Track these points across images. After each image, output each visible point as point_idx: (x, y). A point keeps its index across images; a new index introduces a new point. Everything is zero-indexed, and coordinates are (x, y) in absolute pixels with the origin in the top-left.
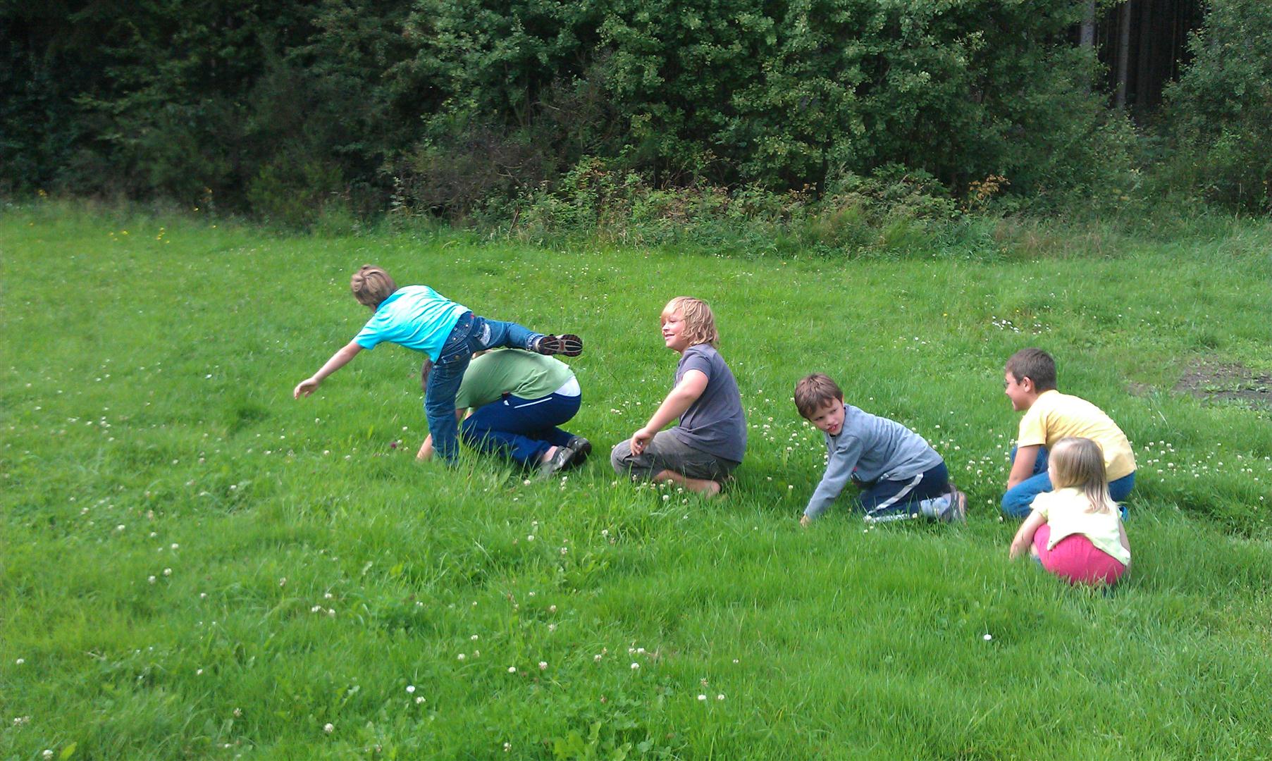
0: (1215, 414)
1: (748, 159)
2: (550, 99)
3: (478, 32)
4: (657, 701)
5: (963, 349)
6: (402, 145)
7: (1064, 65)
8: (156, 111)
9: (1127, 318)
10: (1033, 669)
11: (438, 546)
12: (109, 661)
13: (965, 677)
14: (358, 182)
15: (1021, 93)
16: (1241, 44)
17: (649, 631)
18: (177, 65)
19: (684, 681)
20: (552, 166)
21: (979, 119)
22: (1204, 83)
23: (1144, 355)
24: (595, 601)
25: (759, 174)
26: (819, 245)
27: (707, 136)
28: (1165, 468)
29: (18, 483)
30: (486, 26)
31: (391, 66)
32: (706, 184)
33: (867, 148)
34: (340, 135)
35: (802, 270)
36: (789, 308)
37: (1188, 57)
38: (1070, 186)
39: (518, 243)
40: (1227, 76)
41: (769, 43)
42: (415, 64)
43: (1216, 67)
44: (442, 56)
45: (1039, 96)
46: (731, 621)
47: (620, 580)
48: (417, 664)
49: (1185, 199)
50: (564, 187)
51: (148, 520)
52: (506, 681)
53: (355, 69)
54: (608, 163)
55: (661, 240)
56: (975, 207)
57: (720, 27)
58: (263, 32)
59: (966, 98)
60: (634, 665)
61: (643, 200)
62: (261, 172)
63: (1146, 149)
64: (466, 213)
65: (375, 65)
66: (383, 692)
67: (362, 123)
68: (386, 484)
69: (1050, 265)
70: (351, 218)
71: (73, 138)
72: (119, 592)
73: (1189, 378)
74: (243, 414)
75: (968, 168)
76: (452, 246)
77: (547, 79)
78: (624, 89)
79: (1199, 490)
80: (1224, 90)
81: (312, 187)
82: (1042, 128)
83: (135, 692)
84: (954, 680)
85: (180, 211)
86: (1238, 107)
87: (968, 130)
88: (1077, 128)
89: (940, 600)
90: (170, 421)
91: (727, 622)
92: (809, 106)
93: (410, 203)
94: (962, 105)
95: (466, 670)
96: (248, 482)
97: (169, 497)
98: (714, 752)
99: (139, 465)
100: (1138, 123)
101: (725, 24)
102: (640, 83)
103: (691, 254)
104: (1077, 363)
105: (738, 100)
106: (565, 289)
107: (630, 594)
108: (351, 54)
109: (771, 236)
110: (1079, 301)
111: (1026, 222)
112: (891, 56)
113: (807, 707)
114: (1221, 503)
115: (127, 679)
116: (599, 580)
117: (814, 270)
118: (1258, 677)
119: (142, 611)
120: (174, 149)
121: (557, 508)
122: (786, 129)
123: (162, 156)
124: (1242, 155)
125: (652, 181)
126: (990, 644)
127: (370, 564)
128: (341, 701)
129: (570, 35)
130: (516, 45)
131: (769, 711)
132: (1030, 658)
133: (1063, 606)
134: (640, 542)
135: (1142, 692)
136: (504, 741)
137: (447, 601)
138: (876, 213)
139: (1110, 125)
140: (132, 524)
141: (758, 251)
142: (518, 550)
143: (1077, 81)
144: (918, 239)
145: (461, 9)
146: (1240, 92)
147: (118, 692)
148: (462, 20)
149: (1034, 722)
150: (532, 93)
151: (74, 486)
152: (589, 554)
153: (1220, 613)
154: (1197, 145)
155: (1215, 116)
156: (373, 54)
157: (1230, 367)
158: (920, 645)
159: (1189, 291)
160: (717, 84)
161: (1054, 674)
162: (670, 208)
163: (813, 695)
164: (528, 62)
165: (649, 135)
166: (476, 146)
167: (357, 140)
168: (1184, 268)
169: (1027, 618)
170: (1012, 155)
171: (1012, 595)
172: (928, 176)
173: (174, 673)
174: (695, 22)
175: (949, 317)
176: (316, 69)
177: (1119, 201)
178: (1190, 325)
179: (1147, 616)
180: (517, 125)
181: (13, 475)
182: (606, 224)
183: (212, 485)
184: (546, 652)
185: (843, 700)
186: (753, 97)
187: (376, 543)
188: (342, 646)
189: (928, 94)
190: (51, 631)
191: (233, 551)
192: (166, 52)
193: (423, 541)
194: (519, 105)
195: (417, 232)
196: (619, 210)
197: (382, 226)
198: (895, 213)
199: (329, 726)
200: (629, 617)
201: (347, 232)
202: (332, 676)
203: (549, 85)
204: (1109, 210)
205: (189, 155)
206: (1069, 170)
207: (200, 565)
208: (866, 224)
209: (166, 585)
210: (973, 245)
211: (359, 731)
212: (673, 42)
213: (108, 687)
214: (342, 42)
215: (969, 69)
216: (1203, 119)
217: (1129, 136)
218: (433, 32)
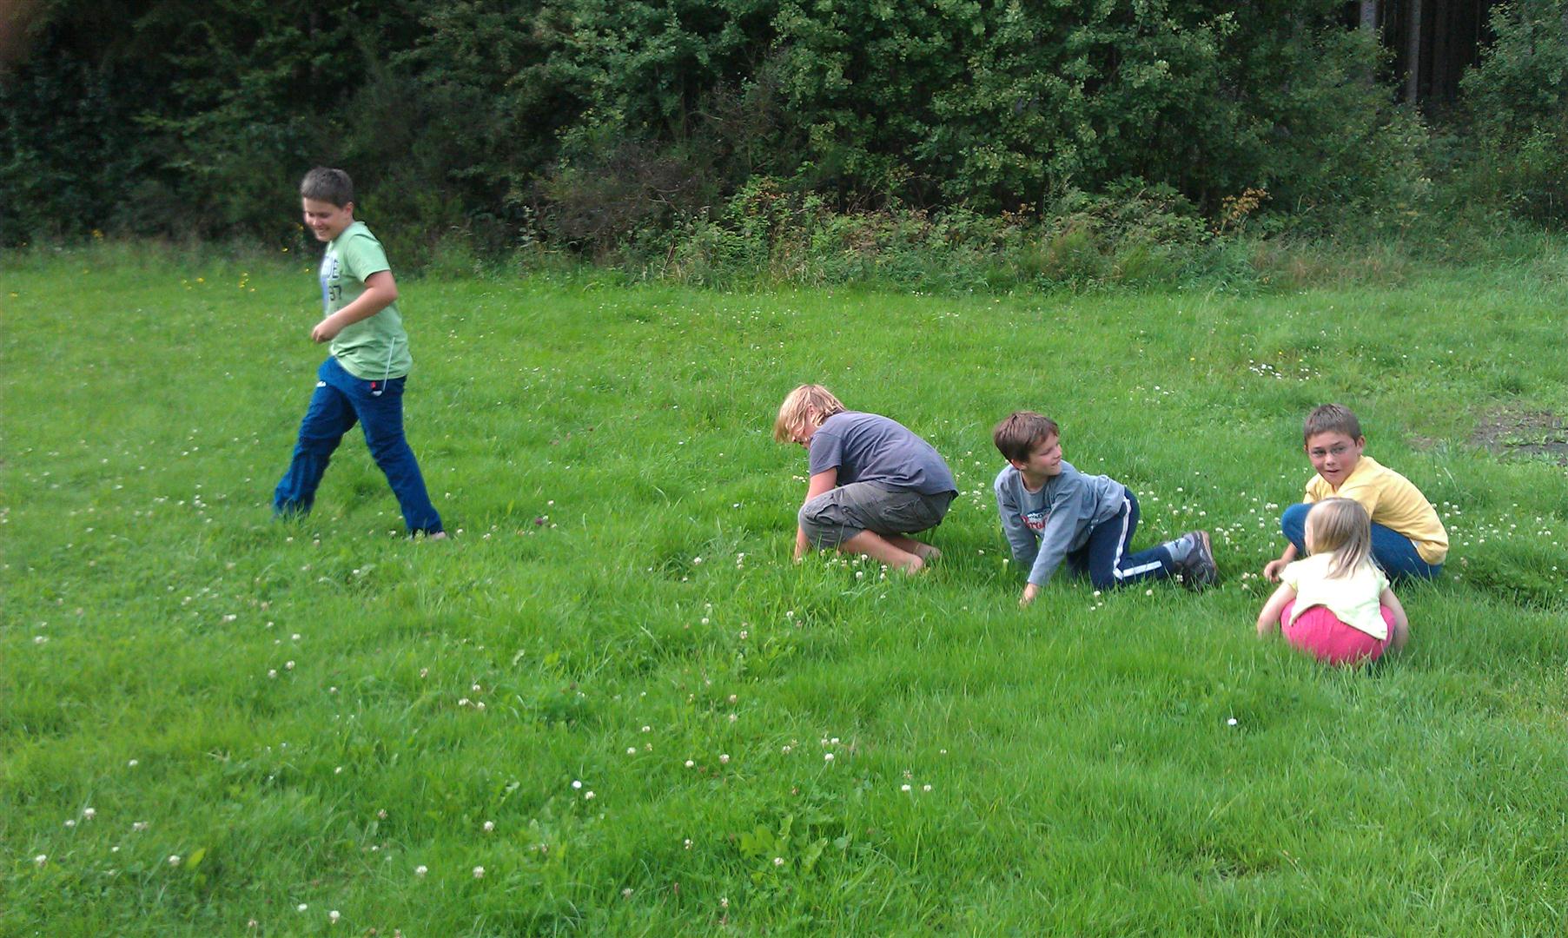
0: (1514, 471)
1: (951, 176)
2: (711, 108)
3: (625, 29)
4: (854, 794)
5: (1213, 400)
6: (532, 167)
7: (1338, 53)
8: (235, 132)
9: (1414, 359)
10: (1284, 757)
11: (598, 633)
12: (234, 761)
13: (1206, 767)
14: (478, 213)
15: (1284, 88)
16: (1555, 21)
17: (844, 720)
18: (260, 76)
19: (885, 773)
20: (714, 188)
21: (1234, 121)
22: (1511, 70)
23: (1433, 404)
24: (782, 689)
25: (966, 194)
26: (1039, 278)
27: (901, 149)
29: (105, 572)
30: (635, 20)
31: (517, 72)
32: (900, 207)
33: (1097, 158)
34: (459, 156)
35: (1018, 308)
36: (1003, 355)
37: (1490, 38)
38: (1346, 200)
39: (674, 284)
40: (1540, 61)
41: (975, 33)
42: (546, 70)
43: (1525, 50)
44: (580, 59)
45: (1306, 90)
46: (938, 710)
47: (809, 669)
48: (583, 758)
49: (1488, 213)
50: (729, 214)
51: (261, 610)
52: (683, 777)
53: (473, 76)
54: (781, 184)
55: (847, 276)
56: (1229, 228)
57: (917, 17)
58: (362, 33)
59: (1217, 95)
60: (829, 756)
61: (824, 227)
63: (1442, 153)
64: (611, 247)
65: (499, 71)
66: (545, 789)
67: (482, 142)
68: (532, 565)
69: (1319, 296)
70: (471, 256)
71: (134, 167)
72: (236, 689)
73: (1487, 430)
74: (360, 490)
75: (1221, 181)
76: (594, 288)
77: (709, 83)
78: (803, 95)
79: (1483, 556)
80: (1535, 79)
81: (425, 222)
82: (1310, 130)
83: (265, 794)
84: (1193, 770)
85: (265, 252)
86: (1553, 99)
87: (1220, 135)
88: (1354, 129)
89: (1179, 682)
91: (933, 710)
92: (1026, 108)
93: (543, 237)
94: (1212, 103)
95: (638, 766)
96: (373, 566)
97: (283, 584)
98: (920, 849)
99: (242, 549)
100: (1430, 120)
101: (924, 13)
102: (821, 86)
103: (884, 293)
105: (939, 104)
106: (733, 338)
107: (821, 682)
108: (469, 58)
109: (980, 267)
110: (1355, 340)
111: (1291, 244)
112: (1125, 47)
113: (1026, 798)
115: (255, 781)
116: (785, 668)
117: (1034, 309)
119: (262, 708)
120: (256, 178)
121: (733, 589)
122: (999, 137)
123: (243, 186)
124: (1557, 157)
125: (835, 203)
126: (1235, 730)
127: (522, 653)
128: (499, 801)
129: (737, 31)
130: (672, 43)
131: (982, 805)
132: (1280, 744)
133: (1321, 688)
134: (831, 625)
135: (1408, 779)
136: (684, 838)
137: (611, 692)
138: (1109, 237)
139: (1396, 124)
140: (243, 615)
141: (965, 287)
142: (690, 636)
143: (1354, 73)
144: (1160, 268)
145: (602, 1)
146: (1555, 79)
147: (245, 795)
148: (604, 14)
149: (1283, 813)
150: (690, 100)
151: (171, 573)
152: (772, 639)
153: (1504, 693)
154: (1502, 147)
155: (1525, 110)
156: (495, 58)
157: (1536, 415)
158: (1154, 732)
159: (1489, 325)
160: (914, 85)
161: (1309, 761)
162: (858, 237)
163: (1031, 785)
164: (685, 63)
165: (832, 149)
166: (624, 167)
167: (477, 162)
168: (1484, 298)
169: (1278, 701)
170: (1274, 164)
171: (1263, 675)
172: (1173, 191)
173: (308, 773)
174: (886, 12)
175: (1197, 361)
176: (426, 78)
177: (1407, 218)
178: (1489, 366)
179: (1418, 697)
180: (672, 140)
181: (99, 562)
182: (781, 258)
183: (331, 571)
184: (727, 745)
185: (1066, 791)
186: (957, 100)
187: (527, 629)
188: (495, 741)
189: (1170, 91)
190: (164, 731)
191: (362, 642)
192: (247, 60)
193: (581, 627)
194: (675, 114)
195: (552, 272)
196: (796, 240)
197: (510, 265)
198: (1131, 237)
199: (488, 825)
200: (820, 707)
201: (467, 274)
202: (487, 773)
203: (710, 90)
204: (1395, 230)
205: (275, 185)
206: (1345, 180)
207: (326, 658)
208: (1096, 250)
209: (289, 679)
210: (1227, 274)
211: (522, 831)
212: (860, 35)
213: (235, 790)
214: (457, 44)
215: (1219, 59)
216: (1510, 114)
217: (1419, 138)
218: (568, 29)
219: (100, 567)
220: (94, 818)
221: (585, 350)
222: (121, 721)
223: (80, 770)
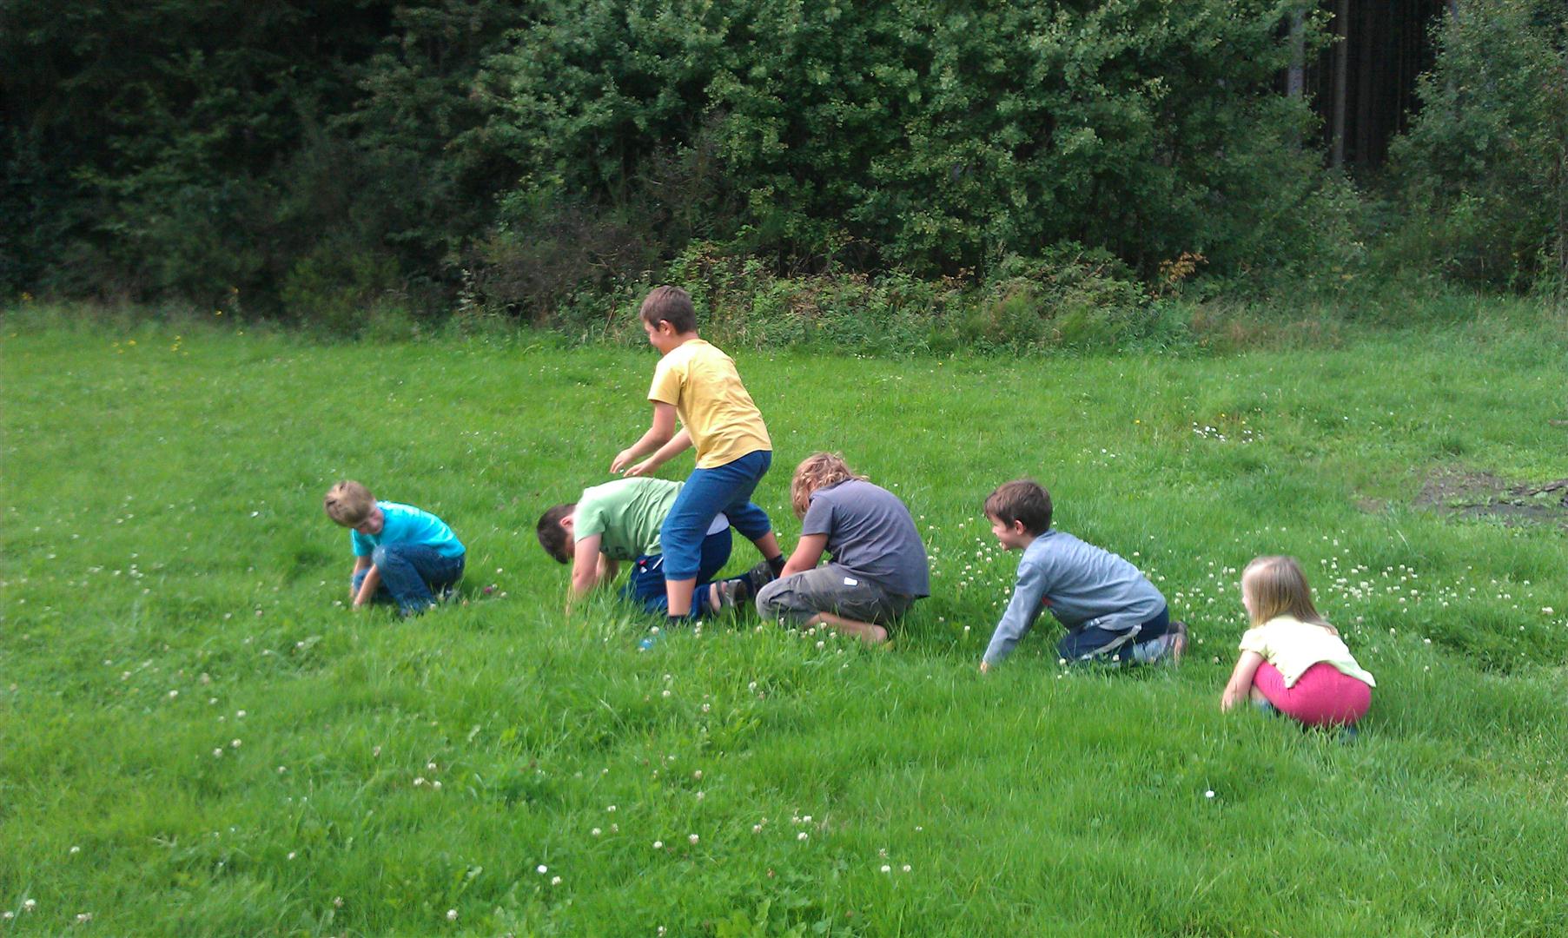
0: (1464, 533)
1: (890, 240)
2: (650, 173)
3: (563, 93)
4: (831, 875)
5: (1160, 462)
6: (470, 230)
7: (1271, 119)
8: (170, 194)
9: (1355, 421)
10: (1264, 829)
11: (555, 707)
12: (181, 847)
13: (1186, 840)
14: (417, 276)
15: (1218, 153)
16: (1481, 89)
17: (812, 797)
18: (197, 139)
19: (858, 852)
20: (655, 252)
21: (1170, 186)
22: (1438, 137)
23: (1376, 465)
24: (748, 764)
25: (905, 257)
26: (981, 340)
27: (841, 213)
28: (1408, 596)
29: (40, 646)
30: (572, 85)
31: (456, 136)
32: (841, 271)
33: (1032, 222)
34: (394, 220)
35: (960, 371)
36: (948, 418)
37: (1417, 105)
38: (1281, 264)
39: (614, 347)
40: (1466, 127)
41: (912, 100)
42: (485, 133)
43: (1452, 117)
44: (519, 123)
45: (1242, 157)
46: (909, 784)
47: (774, 742)
48: (546, 841)
49: (1420, 276)
51: (203, 684)
52: (651, 859)
53: (412, 140)
54: (722, 248)
55: (789, 340)
56: (1167, 292)
57: (854, 82)
58: (301, 98)
59: (1152, 161)
60: (801, 836)
61: (765, 290)
62: (298, 266)
63: (1371, 217)
64: (550, 311)
65: (437, 136)
66: (508, 873)
67: (420, 205)
68: (483, 636)
69: (1258, 358)
70: (409, 319)
71: (62, 229)
72: (180, 769)
73: (1431, 491)
74: (301, 558)
75: (1158, 245)
76: (534, 351)
77: (647, 148)
78: (739, 158)
79: (1448, 621)
80: (1462, 145)
81: (361, 285)
82: (1246, 195)
83: (215, 882)
84: (1173, 845)
85: (197, 315)
86: (1480, 165)
87: (1156, 200)
88: (1288, 194)
89: (1153, 753)
90: (214, 568)
91: (904, 785)
92: (962, 174)
93: (481, 300)
94: (1147, 169)
95: (604, 848)
96: (318, 638)
97: (225, 657)
98: (902, 931)
99: (181, 620)
100: (1360, 185)
101: (861, 78)
102: (758, 151)
103: (826, 356)
104: (1297, 476)
105: (876, 168)
107: (787, 754)
108: (407, 122)
109: (922, 331)
110: (1297, 401)
111: (1228, 307)
112: (1058, 112)
113: (1006, 877)
114: (1475, 635)
115: (204, 868)
116: (749, 741)
117: (976, 372)
118: (1525, 831)
119: (208, 790)
120: (190, 241)
121: (692, 660)
122: (936, 202)
123: (176, 249)
124: (1487, 221)
125: (776, 267)
126: (1213, 802)
127: (477, 729)
128: (460, 886)
129: (672, 95)
130: (609, 107)
131: (962, 884)
132: (1260, 816)
133: (1295, 758)
134: (794, 697)
135: (1391, 851)
136: (657, 925)
137: (572, 769)
138: (1048, 301)
139: (1328, 188)
140: (185, 689)
141: (906, 350)
142: (651, 709)
143: (1285, 137)
144: (1100, 332)
145: (540, 66)
146: (1482, 145)
147: (194, 883)
148: (542, 79)
149: (1268, 889)
150: (629, 167)
151: (109, 647)
152: (735, 711)
153: (1477, 761)
154: (1431, 212)
155: (1453, 176)
156: (434, 122)
157: (1478, 476)
158: (1132, 805)
159: (1427, 387)
160: (852, 151)
161: (1289, 833)
162: (799, 301)
163: (1011, 864)
164: (623, 129)
165: (771, 213)
166: (562, 231)
167: (415, 226)
168: (1420, 360)
169: (1254, 772)
170: (1210, 229)
171: (1236, 744)
172: (1109, 256)
173: (259, 858)
174: (822, 76)
175: (1141, 425)
176: (364, 142)
177: (1341, 281)
178: (1429, 427)
179: (1393, 765)
180: (612, 205)
181: (32, 636)
182: (722, 321)
183: (275, 642)
184: (695, 824)
185: (1047, 868)
186: (895, 164)
187: (481, 704)
188: (453, 823)
189: (1105, 156)
190: (105, 814)
191: (310, 717)
192: (185, 122)
193: (537, 701)
194: (613, 179)
195: (491, 335)
196: (737, 303)
197: (447, 328)
198: (1070, 301)
199: (452, 913)
200: (787, 782)
201: (405, 337)
202: (447, 856)
203: (649, 155)
204: (1328, 292)
205: (209, 247)
206: (1279, 244)
207: (272, 735)
208: (1037, 315)
209: (235, 758)
210: (1166, 337)
211: (487, 919)
212: (797, 101)
213: (183, 877)
214: (395, 108)
215: (1156, 126)
216: (1439, 179)
217: (1351, 203)
218: (508, 94)
219: (34, 640)
220: (34, 910)
221: (526, 413)
222: (61, 803)
223: (19, 857)
